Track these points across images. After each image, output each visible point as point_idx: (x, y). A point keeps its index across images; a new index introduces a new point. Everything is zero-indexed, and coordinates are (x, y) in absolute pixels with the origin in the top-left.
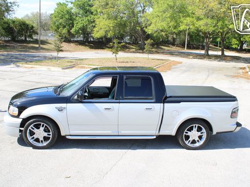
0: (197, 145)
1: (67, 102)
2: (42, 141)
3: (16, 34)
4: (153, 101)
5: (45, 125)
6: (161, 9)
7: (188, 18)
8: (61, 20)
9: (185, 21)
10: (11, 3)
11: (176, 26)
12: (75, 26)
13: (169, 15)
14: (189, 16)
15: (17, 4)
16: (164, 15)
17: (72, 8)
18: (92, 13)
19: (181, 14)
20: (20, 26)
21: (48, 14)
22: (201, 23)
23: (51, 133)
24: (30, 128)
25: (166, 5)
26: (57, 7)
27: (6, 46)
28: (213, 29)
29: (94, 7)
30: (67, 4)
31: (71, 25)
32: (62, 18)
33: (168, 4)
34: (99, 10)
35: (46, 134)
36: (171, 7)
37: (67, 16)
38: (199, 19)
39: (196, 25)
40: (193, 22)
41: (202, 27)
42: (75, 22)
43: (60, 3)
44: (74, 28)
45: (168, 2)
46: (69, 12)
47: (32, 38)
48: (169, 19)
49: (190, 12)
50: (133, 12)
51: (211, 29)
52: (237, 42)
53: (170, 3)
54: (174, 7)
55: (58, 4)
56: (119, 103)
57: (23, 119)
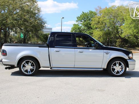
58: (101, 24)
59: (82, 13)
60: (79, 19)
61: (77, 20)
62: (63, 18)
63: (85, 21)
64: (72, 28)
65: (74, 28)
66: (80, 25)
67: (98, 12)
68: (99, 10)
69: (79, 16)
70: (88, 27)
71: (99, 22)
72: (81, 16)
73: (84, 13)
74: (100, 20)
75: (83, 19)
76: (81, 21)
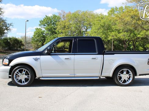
0: (127, 83)
1: (40, 55)
2: (24, 82)
3: (11, 46)
4: (96, 54)
5: (26, 70)
6: (97, 28)
7: (113, 33)
8: (38, 38)
9: (111, 34)
10: (8, 24)
11: (106, 37)
12: (46, 41)
13: (101, 31)
14: (113, 31)
15: (12, 25)
16: (99, 31)
17: (44, 31)
18: (56, 33)
19: (109, 31)
20: (14, 41)
21: (30, 37)
22: (121, 34)
23: (30, 76)
24: (16, 72)
25: (99, 25)
26: (35, 30)
27: (5, 52)
28: (128, 38)
29: (57, 29)
30: (41, 28)
31: (44, 41)
32: (39, 36)
33: (101, 25)
34: (60, 31)
35: (26, 77)
36: (103, 26)
37: (41, 35)
38: (119, 33)
39: (118, 36)
40: (116, 34)
41: (122, 37)
42: (46, 39)
43: (38, 28)
44: (46, 42)
45: (100, 24)
46: (42, 33)
47: (21, 48)
48: (101, 34)
49: (114, 29)
50: (80, 32)
51: (127, 38)
52: (143, 48)
53: (102, 24)
54: (104, 26)
55: (36, 29)
56: (74, 55)
57: (11, 66)
58: (67, 29)
59: (45, 17)
60: (42, 23)
61: (40, 24)
62: (28, 21)
63: (48, 25)
64: (34, 33)
65: (37, 33)
66: (43, 29)
67: (62, 16)
68: (63, 14)
69: (42, 20)
70: (52, 31)
71: (65, 27)
72: (44, 20)
73: (47, 17)
74: (66, 24)
75: (46, 23)
76: (45, 25)
